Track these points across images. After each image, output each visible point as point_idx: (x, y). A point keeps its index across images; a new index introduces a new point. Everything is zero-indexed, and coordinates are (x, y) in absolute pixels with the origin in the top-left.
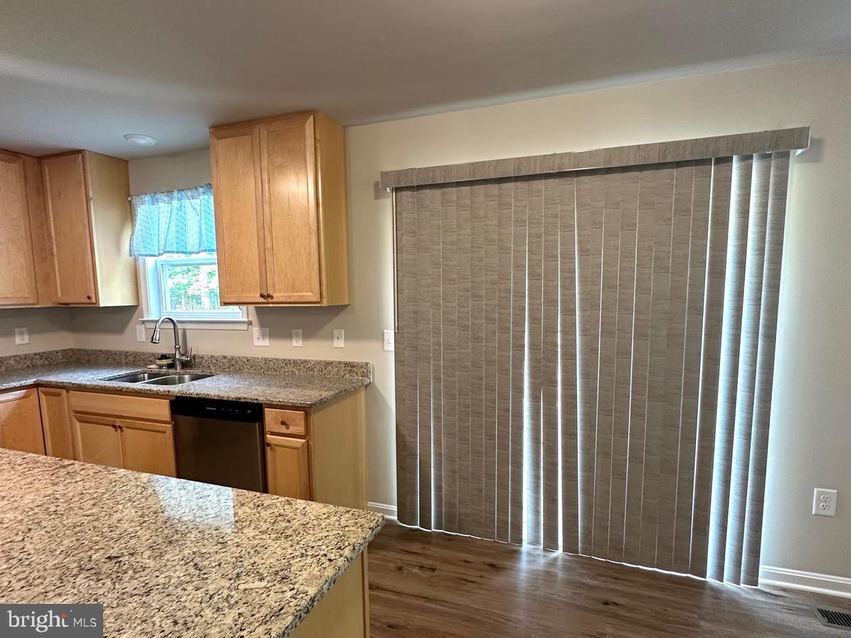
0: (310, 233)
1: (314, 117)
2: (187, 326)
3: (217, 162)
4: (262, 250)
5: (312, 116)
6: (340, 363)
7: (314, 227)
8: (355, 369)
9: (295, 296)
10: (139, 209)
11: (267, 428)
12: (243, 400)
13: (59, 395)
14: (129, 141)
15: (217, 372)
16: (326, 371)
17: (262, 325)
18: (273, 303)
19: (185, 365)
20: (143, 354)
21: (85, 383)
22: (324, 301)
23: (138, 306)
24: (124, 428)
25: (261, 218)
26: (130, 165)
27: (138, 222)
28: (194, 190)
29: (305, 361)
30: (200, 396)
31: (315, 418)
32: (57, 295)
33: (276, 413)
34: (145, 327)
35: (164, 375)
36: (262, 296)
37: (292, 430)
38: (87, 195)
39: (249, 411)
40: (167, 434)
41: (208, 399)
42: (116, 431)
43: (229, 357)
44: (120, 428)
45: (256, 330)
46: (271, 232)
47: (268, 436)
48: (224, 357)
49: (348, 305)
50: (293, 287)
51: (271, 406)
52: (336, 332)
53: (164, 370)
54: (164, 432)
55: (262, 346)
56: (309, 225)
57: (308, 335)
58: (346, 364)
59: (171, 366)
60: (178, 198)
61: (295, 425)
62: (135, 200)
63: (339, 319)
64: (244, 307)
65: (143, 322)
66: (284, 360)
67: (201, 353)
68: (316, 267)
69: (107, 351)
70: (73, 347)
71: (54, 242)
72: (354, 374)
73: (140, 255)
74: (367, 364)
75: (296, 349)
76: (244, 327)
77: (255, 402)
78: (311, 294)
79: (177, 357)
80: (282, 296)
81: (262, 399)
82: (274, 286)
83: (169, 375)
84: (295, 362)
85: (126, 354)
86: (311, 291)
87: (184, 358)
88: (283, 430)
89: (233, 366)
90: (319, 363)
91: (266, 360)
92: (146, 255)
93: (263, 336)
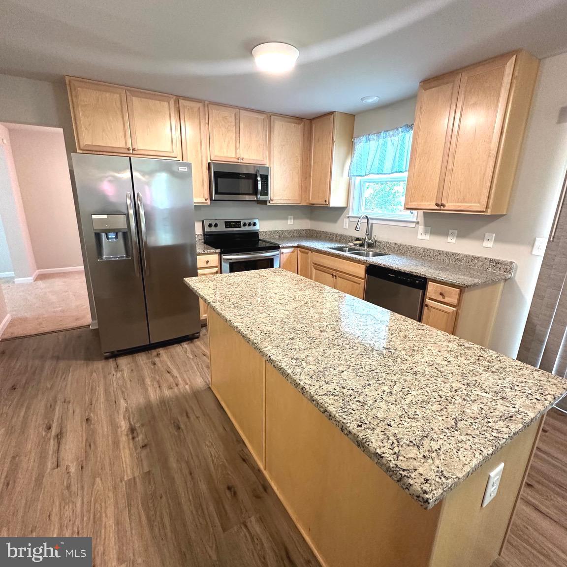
0: (489, 156)
1: (516, 57)
2: (374, 221)
3: (421, 108)
4: (443, 171)
5: (515, 56)
6: (486, 259)
7: (494, 153)
8: (499, 265)
9: (464, 206)
10: (357, 146)
11: (428, 295)
12: (414, 274)
13: (307, 253)
14: (364, 101)
15: (390, 253)
16: (471, 263)
17: (426, 225)
18: (443, 210)
19: (370, 245)
20: (346, 236)
21: (321, 249)
22: (489, 210)
23: (347, 207)
24: (337, 277)
25: (448, 147)
26: (356, 117)
27: (355, 155)
28: (395, 130)
29: (456, 254)
30: (385, 266)
31: (467, 295)
32: (309, 199)
33: (437, 286)
34: (349, 220)
35: (357, 250)
36: (437, 205)
37: (447, 300)
38: (333, 140)
39: (417, 282)
40: (361, 285)
41: (391, 269)
42: (333, 277)
43: (399, 244)
44: (335, 276)
45: (421, 228)
46: (454, 158)
47: (427, 300)
48: (395, 243)
49: (504, 215)
50: (464, 199)
51: (434, 281)
52: (487, 235)
53: (357, 247)
54: (360, 284)
55: (424, 240)
56: (490, 150)
57: (461, 235)
58: (491, 261)
59: (361, 245)
60: (384, 137)
61: (449, 297)
62: (356, 141)
63: (493, 225)
64: (415, 212)
65: (349, 217)
66: (439, 251)
67: (380, 240)
68: (488, 184)
69: (327, 232)
70: (309, 228)
71: (312, 168)
72: (498, 269)
73: (353, 176)
74: (511, 263)
75: (451, 244)
76: (413, 225)
77: (423, 276)
78: (478, 205)
79: (366, 240)
80: (452, 206)
81: (428, 275)
82: (447, 198)
83: (360, 250)
84: (447, 254)
85: (336, 235)
86: (479, 202)
87: (370, 241)
88: (440, 298)
89: (400, 250)
90: (466, 256)
91: (425, 250)
92: (357, 176)
93: (426, 232)
